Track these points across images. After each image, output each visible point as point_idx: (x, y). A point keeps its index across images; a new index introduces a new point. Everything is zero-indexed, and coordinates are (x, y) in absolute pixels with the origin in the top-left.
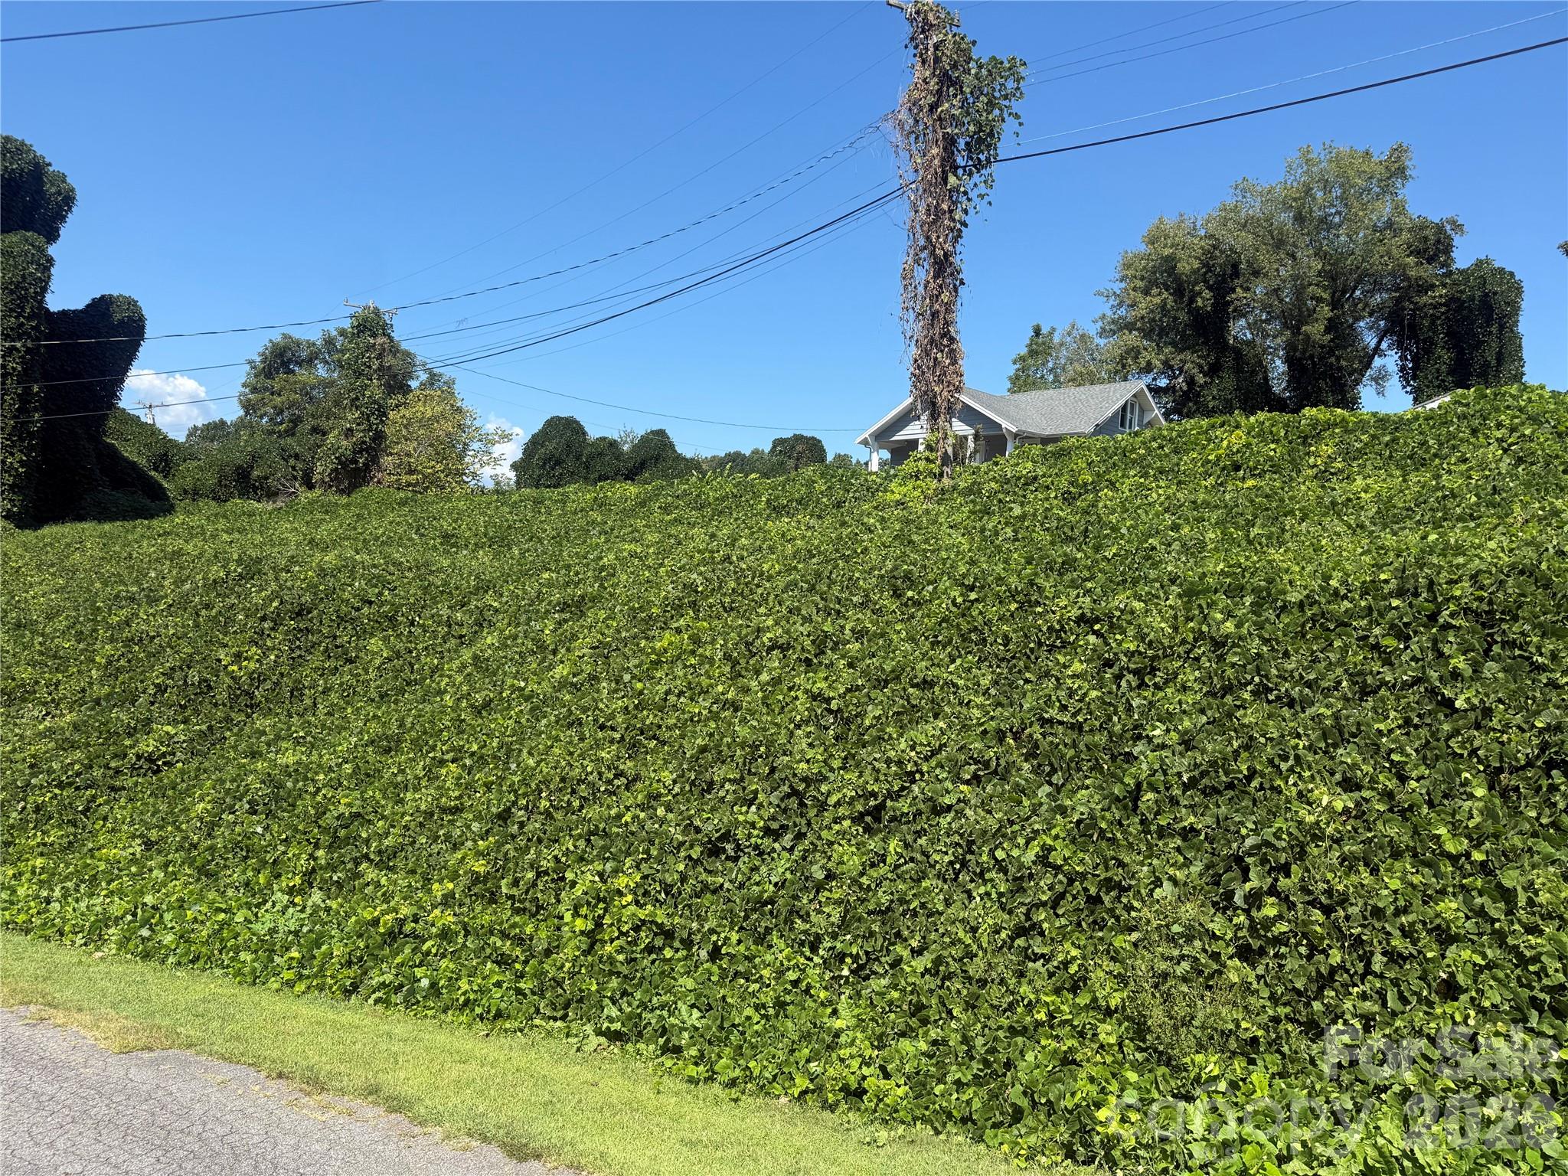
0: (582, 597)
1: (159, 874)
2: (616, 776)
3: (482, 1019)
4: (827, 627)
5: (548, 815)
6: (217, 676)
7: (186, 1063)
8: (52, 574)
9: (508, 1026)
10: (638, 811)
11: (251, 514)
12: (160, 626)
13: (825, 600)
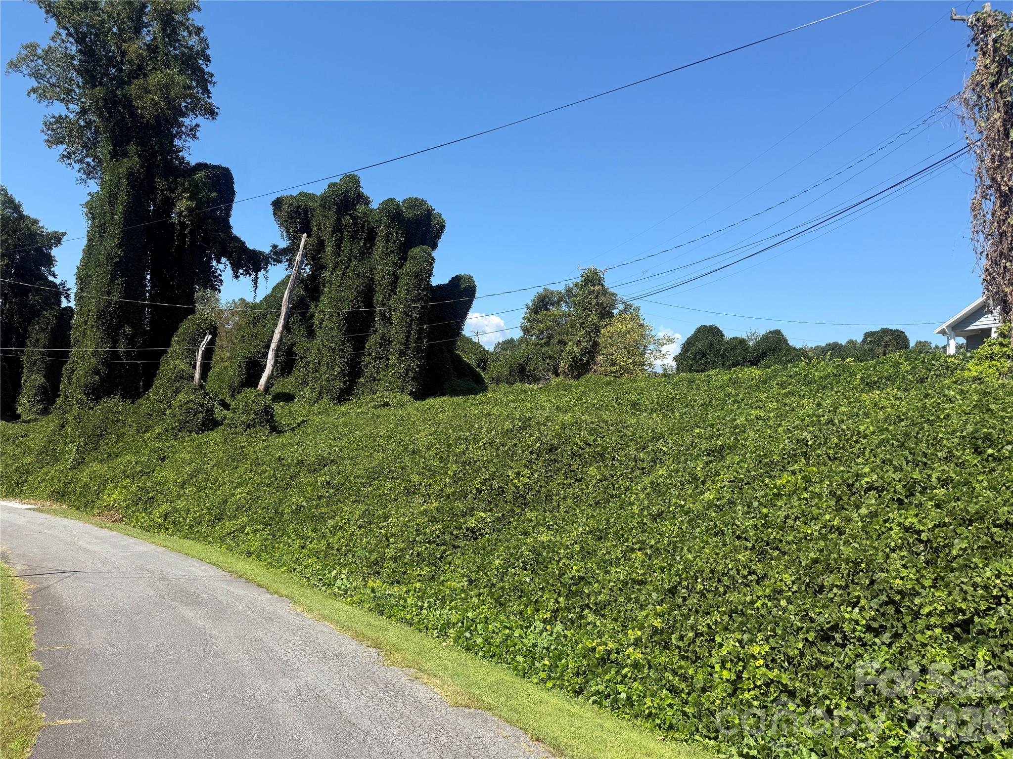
0: (722, 446)
1: (475, 600)
2: (750, 573)
3: (660, 728)
4: (916, 475)
5: (703, 595)
6: (507, 485)
7: (486, 721)
8: (430, 425)
9: (677, 736)
10: (766, 601)
11: (526, 392)
12: (479, 455)
13: (914, 454)
